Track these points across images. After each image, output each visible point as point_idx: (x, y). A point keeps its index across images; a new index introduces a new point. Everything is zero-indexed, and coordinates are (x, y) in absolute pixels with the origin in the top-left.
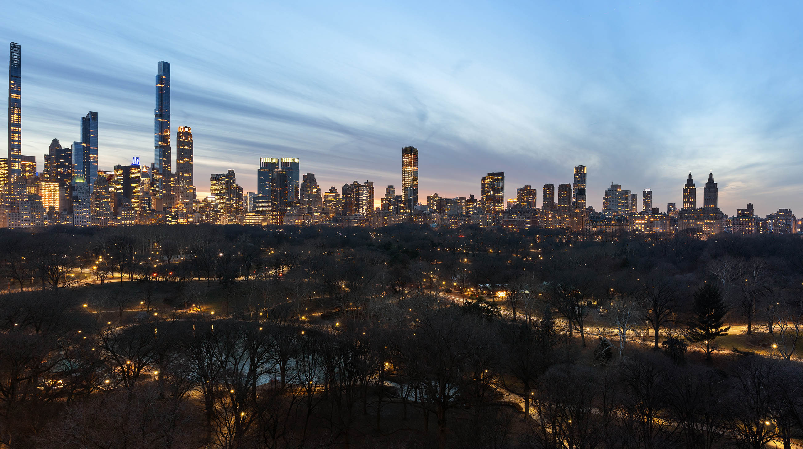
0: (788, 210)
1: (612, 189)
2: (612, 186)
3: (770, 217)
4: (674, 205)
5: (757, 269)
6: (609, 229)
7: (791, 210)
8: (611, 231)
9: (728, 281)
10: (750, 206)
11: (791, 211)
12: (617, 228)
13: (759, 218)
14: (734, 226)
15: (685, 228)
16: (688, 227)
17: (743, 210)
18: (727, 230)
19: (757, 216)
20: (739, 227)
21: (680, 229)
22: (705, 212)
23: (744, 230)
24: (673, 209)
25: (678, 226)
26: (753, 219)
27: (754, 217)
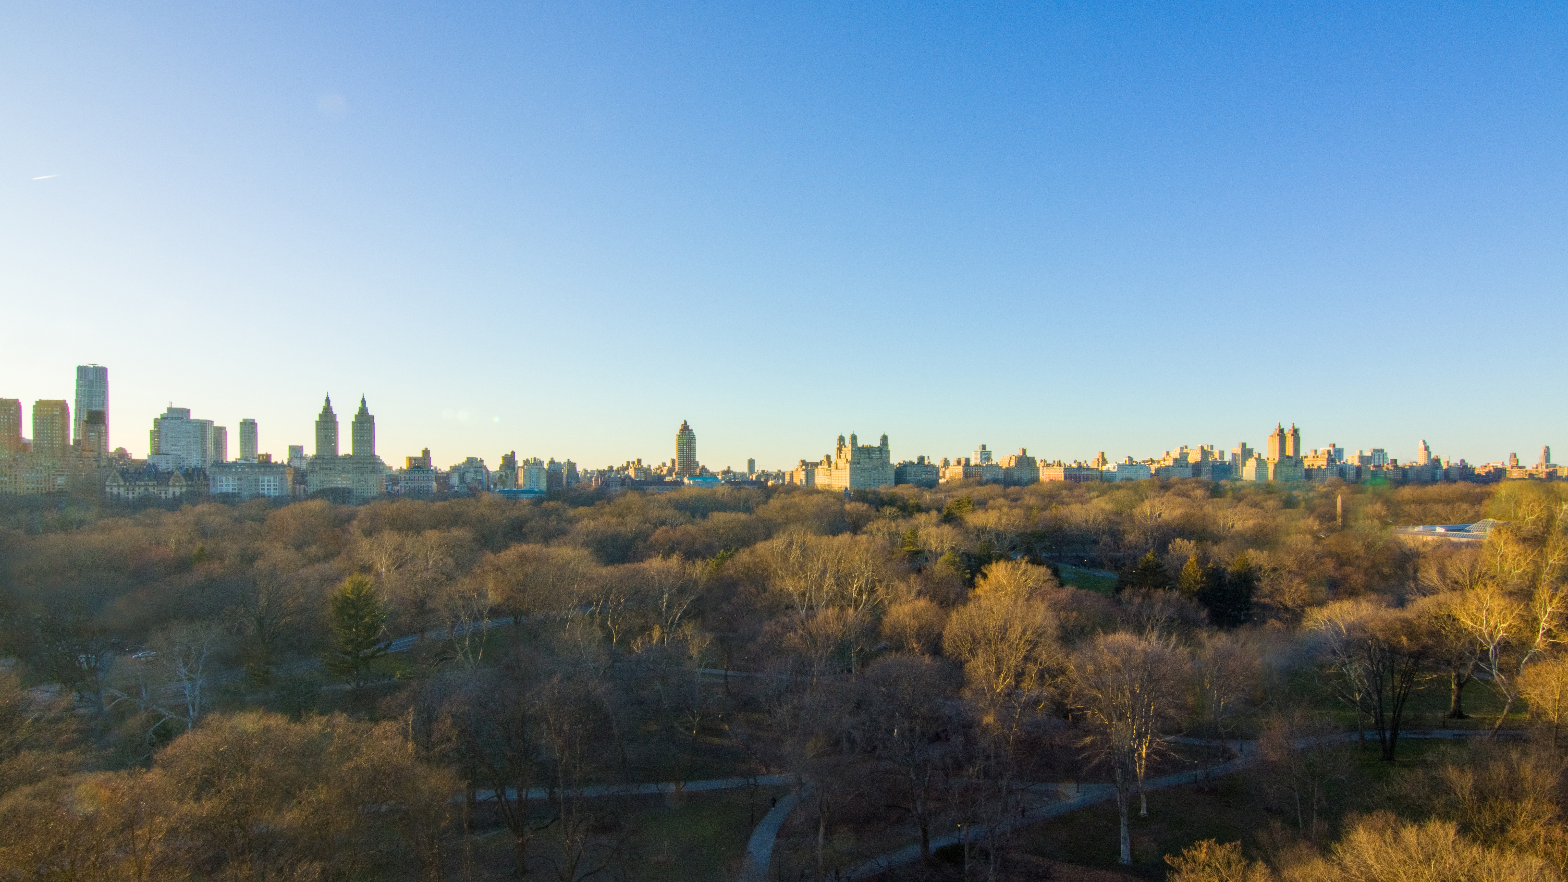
0: (479, 459)
1: (170, 416)
2: (170, 410)
3: (455, 469)
4: (301, 448)
5: (432, 548)
6: (166, 493)
7: (483, 459)
8: (170, 495)
9: (389, 571)
10: (426, 452)
11: (482, 461)
12: (184, 489)
13: (439, 472)
14: (403, 484)
15: (321, 488)
16: (326, 486)
17: (415, 459)
18: (392, 490)
19: (436, 468)
20: (409, 484)
21: (312, 490)
22: (355, 461)
23: (417, 489)
24: (299, 456)
25: (309, 484)
26: (430, 472)
27: (432, 471)
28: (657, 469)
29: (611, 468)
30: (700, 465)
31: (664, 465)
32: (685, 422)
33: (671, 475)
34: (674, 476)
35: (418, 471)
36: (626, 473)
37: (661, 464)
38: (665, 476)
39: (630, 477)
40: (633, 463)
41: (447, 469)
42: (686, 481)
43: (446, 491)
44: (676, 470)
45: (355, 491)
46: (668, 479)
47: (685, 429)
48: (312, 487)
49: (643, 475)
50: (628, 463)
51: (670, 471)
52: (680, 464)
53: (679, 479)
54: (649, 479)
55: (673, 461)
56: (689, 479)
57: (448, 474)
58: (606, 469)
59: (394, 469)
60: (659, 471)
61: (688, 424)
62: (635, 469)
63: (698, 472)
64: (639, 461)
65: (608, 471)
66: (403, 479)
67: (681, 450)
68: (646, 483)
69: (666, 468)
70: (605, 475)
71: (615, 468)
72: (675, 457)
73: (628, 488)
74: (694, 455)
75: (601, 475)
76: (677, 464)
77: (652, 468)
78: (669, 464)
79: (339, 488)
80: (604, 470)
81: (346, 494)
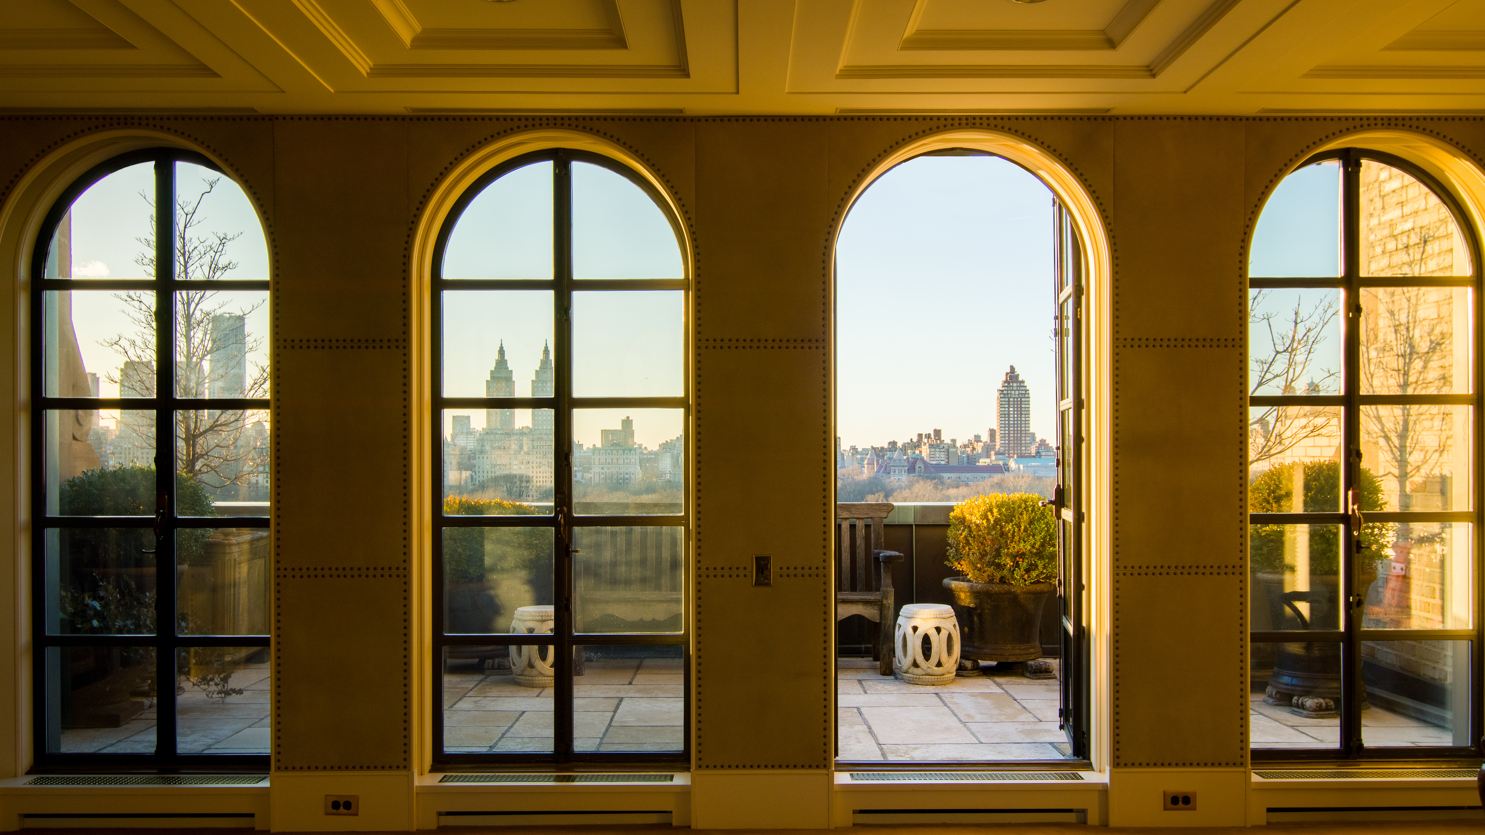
10: (627, 422)
13: (645, 452)
14: (596, 469)
15: (493, 475)
16: (498, 473)
17: (613, 432)
18: (582, 478)
19: (640, 446)
20: (605, 470)
21: (481, 479)
22: (536, 437)
23: (615, 477)
24: (465, 431)
25: (477, 469)
26: (633, 452)
27: (635, 449)
28: (965, 446)
29: (893, 444)
30: (1038, 439)
31: (978, 439)
32: (1012, 368)
33: (988, 456)
34: (993, 457)
35: (617, 451)
36: (917, 452)
37: (972, 438)
38: (980, 456)
39: (922, 459)
40: (928, 436)
41: (655, 448)
42: (1012, 464)
43: (654, 480)
44: (997, 447)
45: (535, 480)
46: (983, 462)
47: (1012, 377)
48: (481, 474)
49: (943, 456)
50: (920, 435)
51: (988, 450)
52: (1002, 438)
53: (1001, 463)
54: (954, 462)
55: (992, 433)
56: (1016, 462)
57: (656, 454)
58: (886, 446)
59: (585, 448)
60: (969, 450)
61: (1018, 371)
62: (931, 446)
63: (1033, 450)
64: (937, 433)
65: (890, 450)
66: (597, 462)
67: (1004, 415)
68: (947, 468)
69: (981, 444)
70: (883, 456)
71: (900, 445)
72: (995, 427)
73: (920, 476)
74: (1027, 422)
75: (878, 455)
76: (998, 437)
77: (958, 445)
78: (985, 438)
79: (515, 476)
80: (882, 448)
81: (524, 484)
